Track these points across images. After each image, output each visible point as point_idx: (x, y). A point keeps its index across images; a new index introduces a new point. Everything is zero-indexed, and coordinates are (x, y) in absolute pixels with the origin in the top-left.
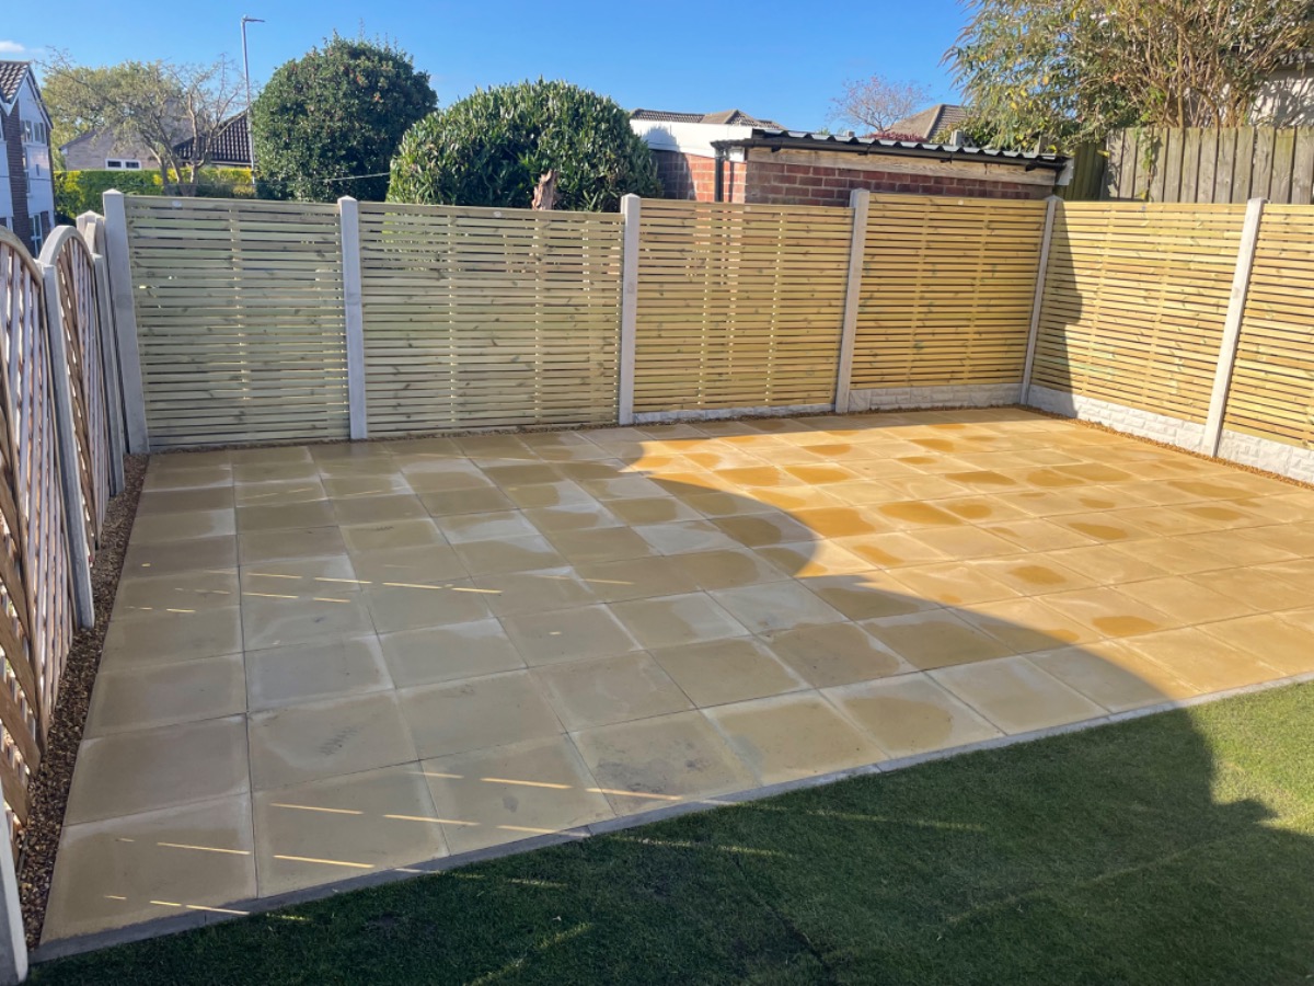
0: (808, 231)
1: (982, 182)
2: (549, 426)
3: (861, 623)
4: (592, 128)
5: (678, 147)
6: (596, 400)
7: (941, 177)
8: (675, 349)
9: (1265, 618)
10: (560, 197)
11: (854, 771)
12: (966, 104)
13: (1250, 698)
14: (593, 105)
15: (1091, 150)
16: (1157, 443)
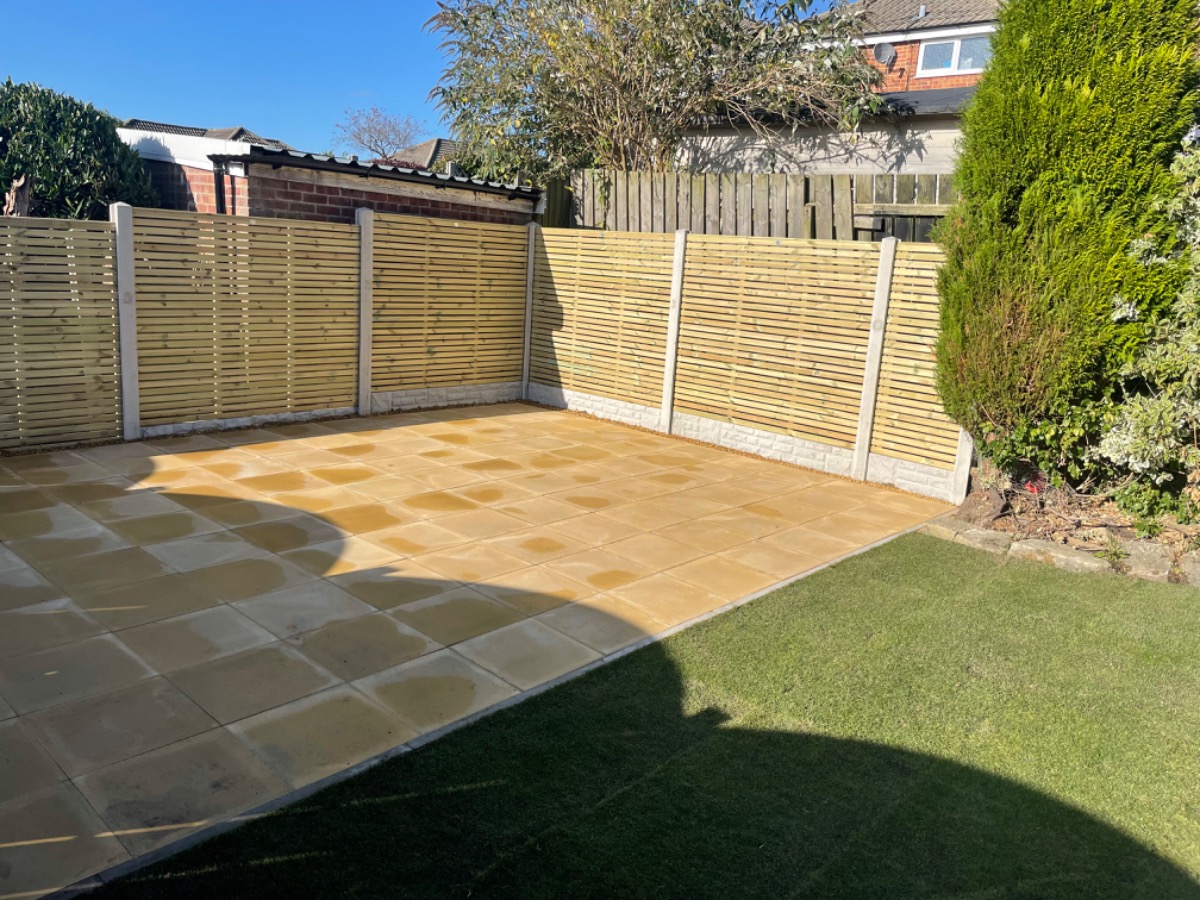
0: (317, 245)
1: (473, 208)
2: (38, 447)
3: (389, 611)
4: (72, 134)
5: (174, 158)
6: (95, 416)
7: (438, 202)
8: (185, 359)
9: (712, 557)
10: (37, 203)
11: (385, 755)
12: (454, 139)
13: (705, 624)
14: (71, 110)
15: (559, 185)
16: (629, 426)
